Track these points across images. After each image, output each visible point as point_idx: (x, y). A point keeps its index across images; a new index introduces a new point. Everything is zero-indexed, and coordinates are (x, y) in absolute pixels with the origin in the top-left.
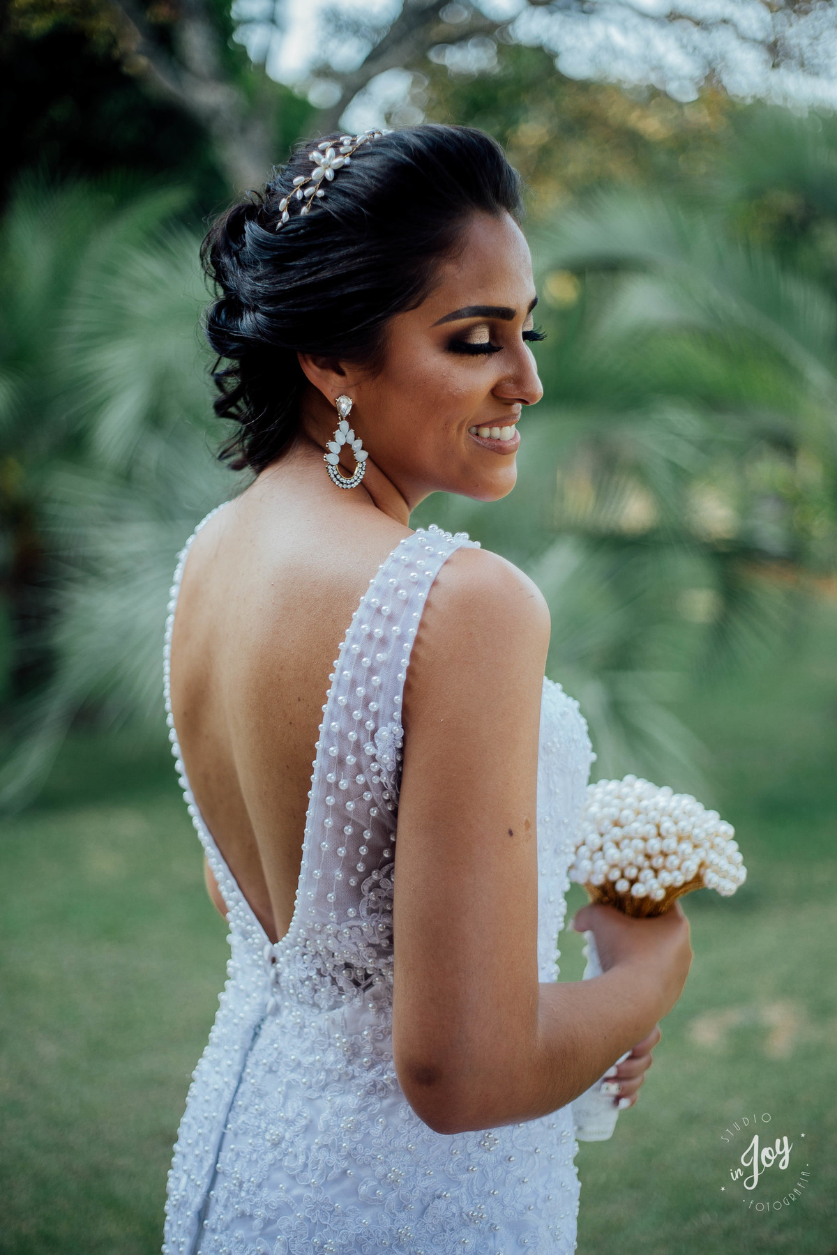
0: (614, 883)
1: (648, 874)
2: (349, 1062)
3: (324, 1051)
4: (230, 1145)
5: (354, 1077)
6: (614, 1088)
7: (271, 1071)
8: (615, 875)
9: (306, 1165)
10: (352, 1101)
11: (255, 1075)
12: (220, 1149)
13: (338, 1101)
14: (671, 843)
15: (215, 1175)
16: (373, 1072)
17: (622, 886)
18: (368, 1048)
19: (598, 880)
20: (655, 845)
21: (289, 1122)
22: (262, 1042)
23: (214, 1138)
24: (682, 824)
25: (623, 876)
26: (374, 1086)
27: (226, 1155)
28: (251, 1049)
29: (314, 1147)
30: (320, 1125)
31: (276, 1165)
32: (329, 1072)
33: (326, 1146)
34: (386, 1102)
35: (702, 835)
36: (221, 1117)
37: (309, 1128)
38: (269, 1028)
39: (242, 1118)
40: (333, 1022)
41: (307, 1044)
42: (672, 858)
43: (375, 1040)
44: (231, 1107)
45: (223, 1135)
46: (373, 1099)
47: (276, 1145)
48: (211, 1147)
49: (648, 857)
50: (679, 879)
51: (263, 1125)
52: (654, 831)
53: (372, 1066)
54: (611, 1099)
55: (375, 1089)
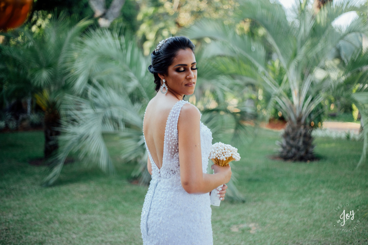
0: (217, 158)
1: (223, 156)
2: (172, 187)
3: (168, 185)
4: (153, 203)
5: (173, 189)
6: (219, 195)
7: (159, 190)
8: (217, 157)
9: (165, 204)
10: (173, 193)
11: (156, 191)
12: (151, 204)
13: (170, 193)
14: (226, 150)
15: (150, 208)
16: (176, 188)
17: (218, 158)
18: (175, 184)
19: (215, 158)
20: (224, 151)
21: (162, 198)
22: (157, 186)
23: (150, 203)
24: (228, 147)
25: (218, 156)
26: (176, 190)
27: (152, 205)
28: (156, 188)
29: (167, 201)
30: (168, 197)
31: (160, 205)
32: (169, 189)
33: (169, 201)
34: (178, 193)
35: (232, 149)
36: (151, 199)
37: (166, 198)
38: (159, 184)
39: (155, 199)
40: (169, 180)
41: (165, 185)
42: (227, 153)
43: (176, 183)
44: (153, 197)
45: (152, 202)
46: (176, 192)
47: (160, 202)
48: (149, 205)
49: (223, 153)
50: (228, 156)
51: (158, 199)
52: (224, 149)
53: (176, 187)
54: (219, 198)
55: (176, 191)
